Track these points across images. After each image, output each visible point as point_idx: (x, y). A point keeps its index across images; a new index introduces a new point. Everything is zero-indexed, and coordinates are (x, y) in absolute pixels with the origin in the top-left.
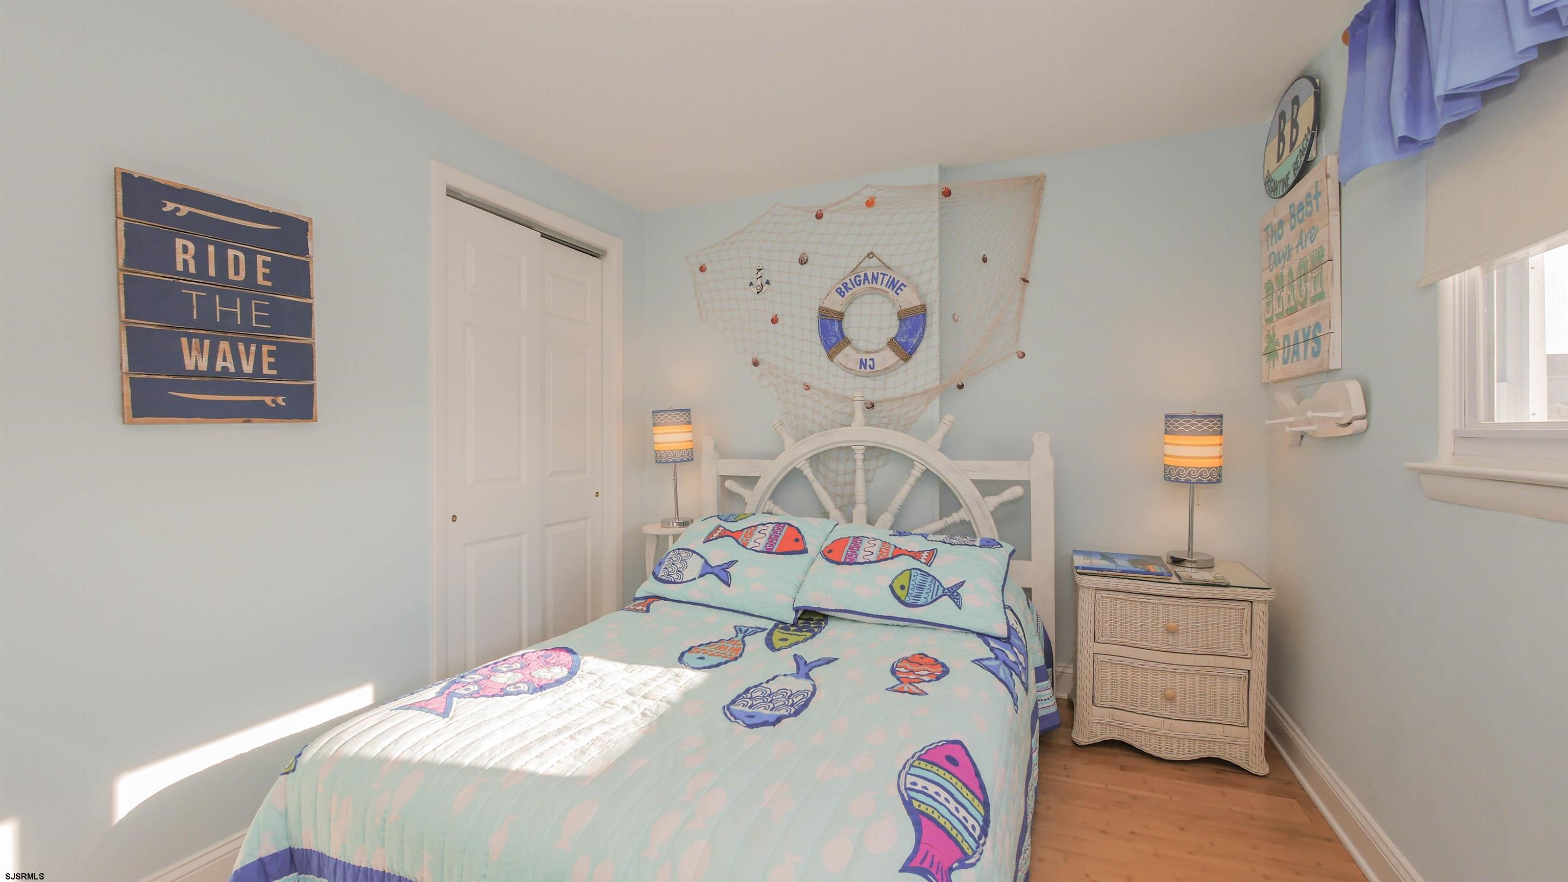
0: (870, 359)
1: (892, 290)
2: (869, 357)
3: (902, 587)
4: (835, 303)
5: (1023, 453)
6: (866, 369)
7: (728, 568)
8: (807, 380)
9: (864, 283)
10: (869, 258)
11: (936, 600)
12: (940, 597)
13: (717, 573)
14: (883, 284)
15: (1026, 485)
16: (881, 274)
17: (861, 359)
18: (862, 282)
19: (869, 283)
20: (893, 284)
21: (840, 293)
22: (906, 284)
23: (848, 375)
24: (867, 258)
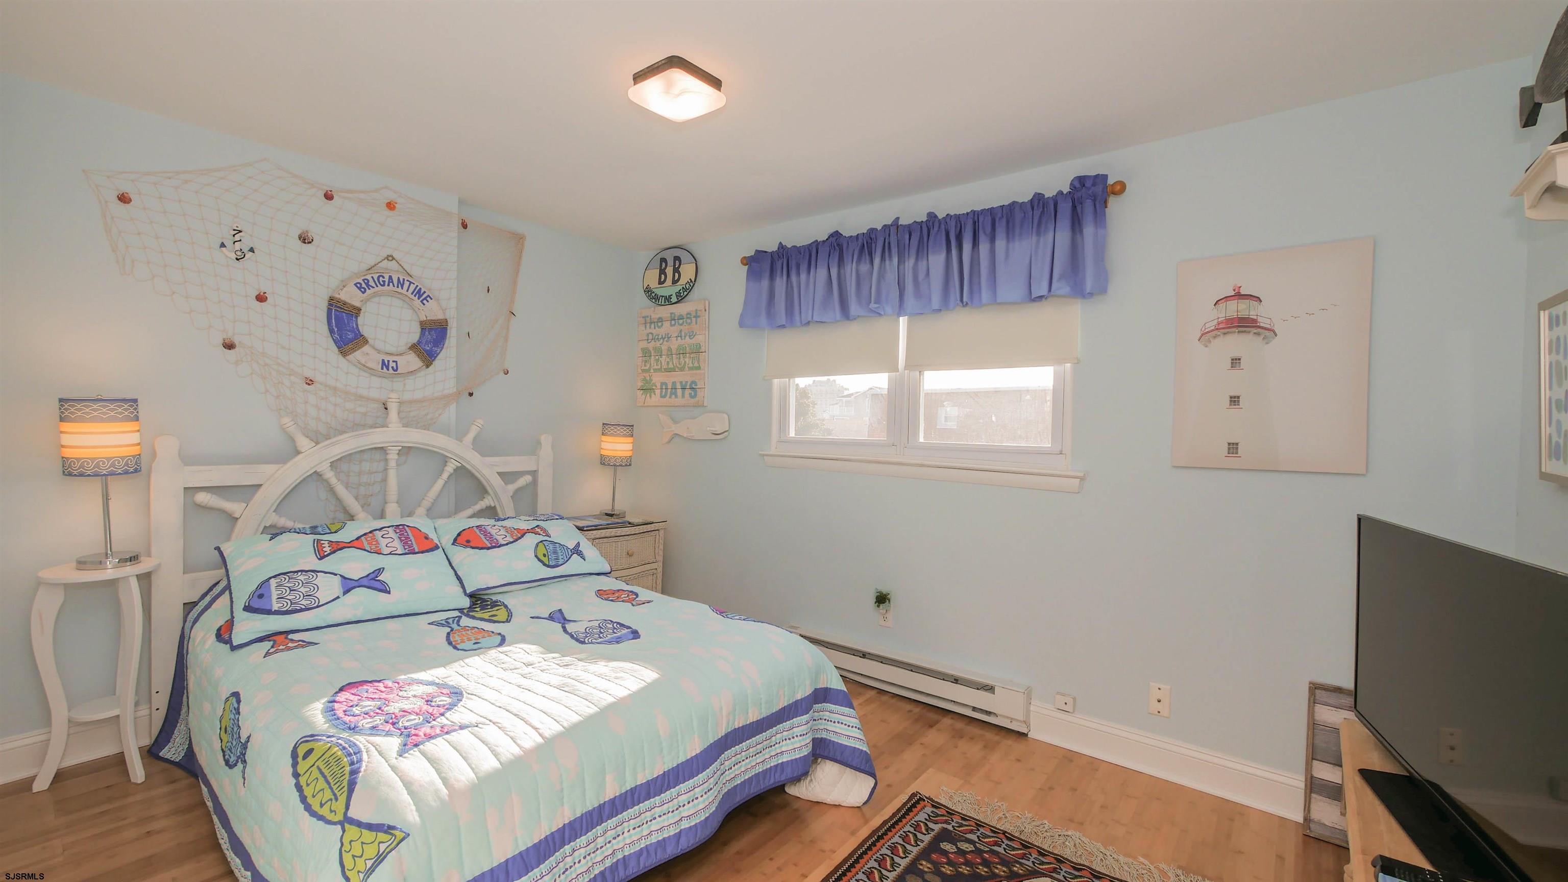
0: (393, 361)
1: (419, 299)
2: (391, 358)
3: (544, 555)
4: (351, 296)
5: (534, 448)
6: (388, 370)
7: (377, 577)
8: (309, 374)
9: (389, 285)
10: (388, 260)
11: (570, 558)
12: (571, 555)
13: (366, 584)
14: (409, 291)
15: (534, 473)
16: (407, 281)
17: (383, 361)
18: (387, 283)
19: (394, 286)
20: (419, 293)
21: (359, 288)
22: (432, 297)
23: (362, 373)
24: (386, 260)
